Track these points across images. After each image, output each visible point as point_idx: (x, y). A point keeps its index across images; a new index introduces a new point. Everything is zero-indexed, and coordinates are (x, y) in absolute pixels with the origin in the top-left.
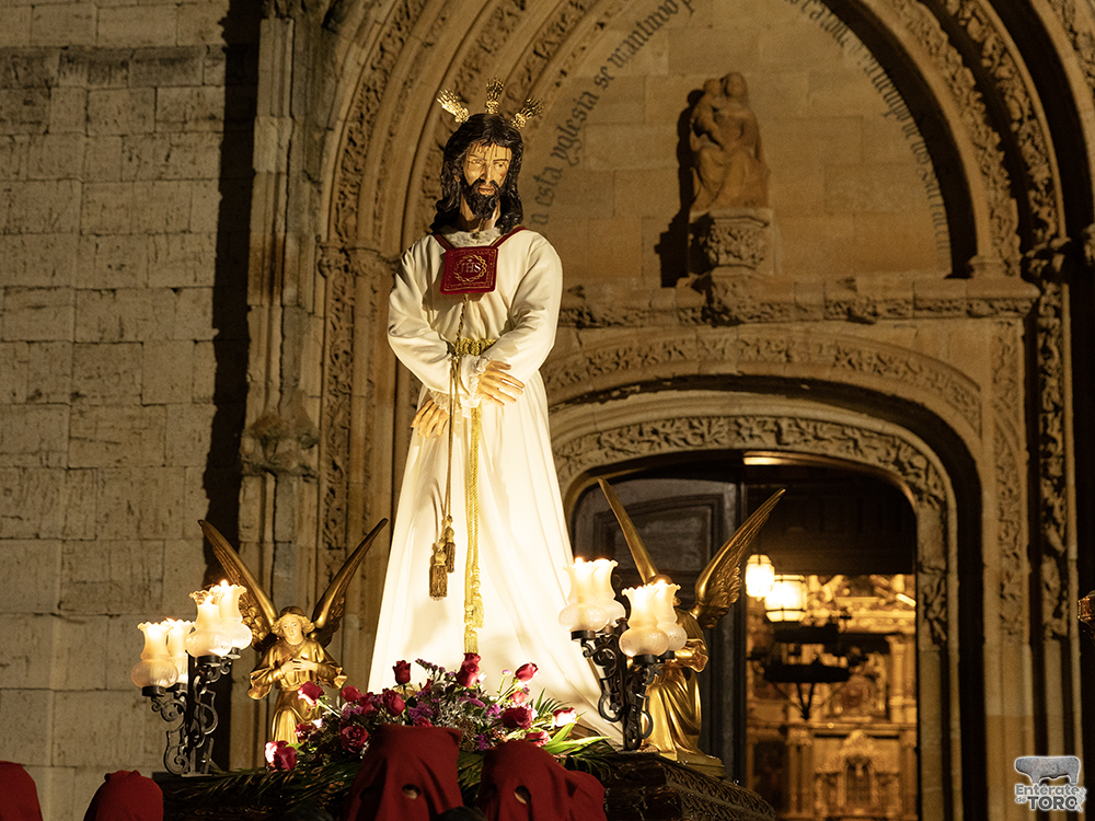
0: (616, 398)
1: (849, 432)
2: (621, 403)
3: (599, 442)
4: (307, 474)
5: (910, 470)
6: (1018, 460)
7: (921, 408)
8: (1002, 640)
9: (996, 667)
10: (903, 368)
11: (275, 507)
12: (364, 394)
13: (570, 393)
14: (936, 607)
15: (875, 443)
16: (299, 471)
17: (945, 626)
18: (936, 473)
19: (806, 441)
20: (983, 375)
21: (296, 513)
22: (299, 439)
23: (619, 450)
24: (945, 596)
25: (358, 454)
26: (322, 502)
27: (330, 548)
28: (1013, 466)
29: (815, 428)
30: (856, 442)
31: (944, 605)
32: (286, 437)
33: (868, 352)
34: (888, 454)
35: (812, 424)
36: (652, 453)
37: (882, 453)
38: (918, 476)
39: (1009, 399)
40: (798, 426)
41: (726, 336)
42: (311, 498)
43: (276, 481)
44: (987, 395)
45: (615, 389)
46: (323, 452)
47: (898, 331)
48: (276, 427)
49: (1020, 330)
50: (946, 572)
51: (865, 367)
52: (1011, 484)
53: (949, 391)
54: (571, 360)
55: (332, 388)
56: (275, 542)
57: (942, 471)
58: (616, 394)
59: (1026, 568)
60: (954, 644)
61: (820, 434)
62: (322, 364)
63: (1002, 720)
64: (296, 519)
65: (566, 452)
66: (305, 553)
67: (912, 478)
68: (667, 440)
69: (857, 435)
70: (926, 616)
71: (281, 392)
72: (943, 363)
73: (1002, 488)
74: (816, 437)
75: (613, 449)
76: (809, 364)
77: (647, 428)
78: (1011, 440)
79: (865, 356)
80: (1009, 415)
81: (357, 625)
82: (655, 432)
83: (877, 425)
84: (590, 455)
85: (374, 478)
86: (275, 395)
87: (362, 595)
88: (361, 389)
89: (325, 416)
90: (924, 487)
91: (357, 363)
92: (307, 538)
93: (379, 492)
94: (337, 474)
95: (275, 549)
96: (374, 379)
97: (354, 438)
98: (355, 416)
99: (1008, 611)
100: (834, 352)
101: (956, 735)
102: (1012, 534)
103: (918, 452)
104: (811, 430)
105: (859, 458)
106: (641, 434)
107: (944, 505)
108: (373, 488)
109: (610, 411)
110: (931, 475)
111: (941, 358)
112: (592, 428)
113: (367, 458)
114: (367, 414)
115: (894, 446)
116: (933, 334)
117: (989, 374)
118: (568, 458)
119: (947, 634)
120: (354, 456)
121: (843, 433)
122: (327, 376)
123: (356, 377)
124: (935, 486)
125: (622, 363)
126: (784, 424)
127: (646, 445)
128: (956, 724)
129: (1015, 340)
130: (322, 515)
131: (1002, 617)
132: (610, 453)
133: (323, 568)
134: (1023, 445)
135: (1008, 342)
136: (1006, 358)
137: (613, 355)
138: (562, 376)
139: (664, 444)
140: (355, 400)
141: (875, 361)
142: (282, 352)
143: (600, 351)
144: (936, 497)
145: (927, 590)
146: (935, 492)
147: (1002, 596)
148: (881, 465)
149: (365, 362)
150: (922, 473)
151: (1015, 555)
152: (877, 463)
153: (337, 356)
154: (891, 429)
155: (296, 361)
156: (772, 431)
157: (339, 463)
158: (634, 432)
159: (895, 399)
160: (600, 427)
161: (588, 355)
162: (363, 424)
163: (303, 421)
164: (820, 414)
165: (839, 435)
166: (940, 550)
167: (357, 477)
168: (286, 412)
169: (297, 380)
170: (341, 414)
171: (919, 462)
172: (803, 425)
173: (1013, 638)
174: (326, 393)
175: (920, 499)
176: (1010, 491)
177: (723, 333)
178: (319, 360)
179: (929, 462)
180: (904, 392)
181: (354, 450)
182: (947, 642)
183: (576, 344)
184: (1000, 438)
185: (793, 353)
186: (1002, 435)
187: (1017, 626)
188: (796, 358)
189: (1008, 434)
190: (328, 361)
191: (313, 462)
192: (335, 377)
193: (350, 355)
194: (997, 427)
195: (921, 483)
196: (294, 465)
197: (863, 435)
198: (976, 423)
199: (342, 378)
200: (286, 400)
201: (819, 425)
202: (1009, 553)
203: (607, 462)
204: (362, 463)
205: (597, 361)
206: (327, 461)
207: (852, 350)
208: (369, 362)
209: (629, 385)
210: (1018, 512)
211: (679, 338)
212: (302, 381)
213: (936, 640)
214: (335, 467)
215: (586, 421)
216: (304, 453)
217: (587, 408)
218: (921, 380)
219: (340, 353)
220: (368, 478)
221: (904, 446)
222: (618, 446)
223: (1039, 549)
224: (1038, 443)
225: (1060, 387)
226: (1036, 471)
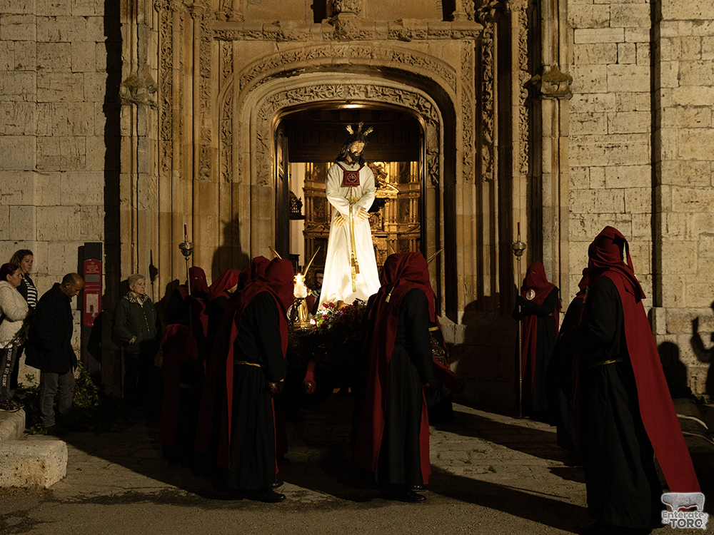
0: (294, 75)
1: (397, 92)
2: (296, 77)
3: (287, 96)
4: (152, 105)
5: (423, 109)
6: (471, 103)
7: (430, 80)
8: (463, 182)
9: (461, 194)
10: (422, 61)
11: (137, 120)
12: (178, 68)
13: (273, 72)
14: (434, 169)
15: (408, 97)
16: (148, 103)
17: (438, 177)
18: (435, 110)
19: (378, 96)
20: (457, 66)
21: (148, 122)
22: (148, 88)
23: (296, 99)
24: (438, 164)
25: (176, 96)
26: (160, 118)
27: (165, 140)
28: (470, 106)
29: (382, 90)
30: (400, 96)
31: (438, 168)
32: (142, 86)
33: (407, 54)
34: (414, 102)
35: (381, 88)
36: (310, 101)
37: (411, 102)
38: (427, 112)
39: (468, 76)
40: (375, 89)
41: (344, 46)
42: (154, 117)
43: (137, 108)
44: (459, 74)
45: (294, 70)
46: (160, 95)
47: (420, 45)
48: (136, 82)
49: (474, 46)
50: (439, 153)
51: (406, 61)
52: (468, 114)
53: (442, 72)
54: (274, 56)
55: (163, 65)
56: (138, 136)
57: (438, 109)
58: (294, 72)
59: (474, 151)
60: (442, 185)
61: (385, 93)
62: (158, 54)
63: (463, 216)
64: (148, 125)
65: (272, 100)
66: (153, 142)
67: (424, 113)
68: (317, 95)
69: (401, 93)
70: (429, 173)
71: (138, 65)
72: (440, 60)
73: (465, 116)
74: (383, 94)
75: (293, 99)
76: (381, 59)
77: (308, 90)
78: (469, 95)
79: (406, 56)
80: (468, 83)
81: (178, 175)
82: (312, 91)
83: (410, 89)
84: (283, 101)
85: (184, 108)
86: (135, 67)
87: (180, 162)
88: (177, 66)
89: (160, 78)
90: (430, 117)
91: (174, 53)
92: (153, 135)
93: (187, 115)
94: (167, 105)
95: (138, 139)
96: (183, 62)
97: (174, 89)
98: (174, 79)
99: (467, 169)
100: (392, 54)
101: (442, 224)
102: (469, 136)
103: (427, 101)
104: (381, 91)
105: (401, 104)
106: (305, 92)
107: (438, 124)
108: (184, 114)
109: (291, 81)
110: (433, 111)
111: (439, 57)
112: (283, 89)
113: (181, 99)
114: (180, 78)
115: (417, 98)
116: (437, 47)
117: (460, 65)
118: (273, 102)
119: (439, 181)
120: (174, 97)
121: (395, 92)
122: (160, 59)
123: (174, 60)
124: (434, 116)
125: (297, 58)
126: (369, 88)
127: (308, 97)
128: (442, 219)
129: (471, 50)
130: (160, 124)
131: (464, 172)
132: (292, 101)
133: (161, 149)
134: (474, 97)
135: (468, 50)
136: (467, 58)
137: (293, 54)
138: (270, 64)
139: (315, 97)
140: (174, 71)
141: (410, 58)
142: (138, 46)
143: (287, 52)
144: (434, 121)
145: (430, 162)
146: (434, 119)
147: (464, 163)
148: (411, 107)
149: (178, 53)
150: (429, 110)
151: (470, 145)
152: (409, 106)
153: (165, 50)
154: (415, 90)
155: (145, 50)
156: (363, 91)
157: (167, 100)
158: (303, 91)
159: (419, 75)
160: (287, 88)
161: (281, 54)
162: (178, 82)
163: (150, 80)
164: (385, 84)
165: (393, 93)
166: (436, 145)
167: (176, 107)
168: (141, 75)
169: (146, 60)
170: (167, 79)
171: (428, 105)
172: (377, 88)
173: (469, 181)
174: (160, 67)
175: (428, 122)
176: (468, 117)
177: (343, 45)
178: (156, 52)
179: (432, 105)
180: (423, 73)
181: (174, 94)
182: (438, 184)
183: (276, 49)
184: (464, 94)
185: (374, 54)
186: (465, 92)
187: (470, 176)
188: (375, 57)
189: (468, 92)
190: (160, 52)
191: (155, 100)
192: (164, 60)
193: (171, 49)
194: (463, 89)
195: (428, 115)
196: (146, 100)
197: (403, 93)
198: (454, 87)
199: (167, 60)
200: (140, 69)
201: (384, 89)
202: (467, 144)
203: (290, 105)
204: (178, 101)
205: (286, 57)
206: (162, 100)
207: (400, 53)
208: (180, 53)
209: (300, 68)
210: (471, 126)
211: (323, 47)
212: (148, 61)
213: (433, 183)
214: (166, 102)
215: (281, 86)
216: (151, 95)
217: (281, 79)
218: (430, 67)
219: (166, 48)
220: (181, 108)
221: (421, 98)
222: (295, 97)
223: (480, 142)
224: (481, 95)
225: (492, 69)
226: (480, 107)
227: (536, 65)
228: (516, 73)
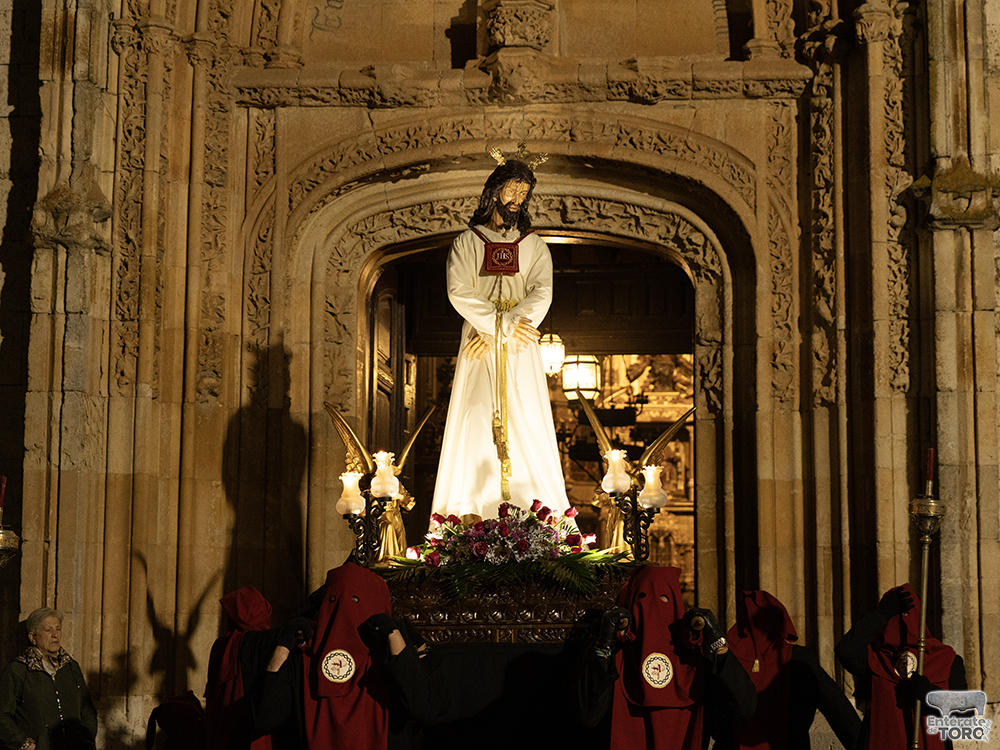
0: (407, 177)
1: (630, 210)
2: (412, 182)
3: (391, 220)
4: (99, 247)
5: (688, 247)
6: (790, 233)
7: (699, 185)
8: (774, 407)
9: (768, 434)
10: (682, 147)
11: (66, 278)
12: (157, 169)
13: (361, 171)
14: (712, 377)
15: (656, 220)
16: (90, 243)
17: (721, 395)
18: (714, 249)
19: (589, 219)
20: (758, 154)
21: (88, 284)
22: (90, 212)
23: (411, 228)
24: (721, 366)
25: (151, 228)
26: (116, 275)
27: (123, 319)
28: (786, 242)
29: (599, 207)
30: (637, 219)
31: (720, 375)
32: (77, 210)
33: (649, 131)
34: (668, 231)
35: (595, 203)
36: (443, 231)
37: (662, 230)
38: (696, 252)
39: (782, 177)
40: (582, 204)
41: (513, 115)
42: (103, 270)
43: (67, 253)
44: (763, 173)
45: (406, 167)
46: (116, 225)
47: (677, 111)
48: (66, 200)
49: (795, 111)
50: (722, 343)
51: (646, 146)
52: (783, 259)
53: (726, 169)
54: (362, 139)
55: (125, 163)
56: (67, 313)
57: (719, 247)
58: (407, 172)
59: (797, 339)
60: (729, 412)
61: (604, 212)
62: (115, 140)
63: (773, 483)
64: (88, 290)
65: (359, 230)
66: (98, 323)
67: (690, 255)
68: (457, 218)
69: (639, 213)
70: (702, 386)
71: (72, 165)
72: (721, 142)
73: (775, 262)
74: (600, 215)
75: (406, 227)
76: (593, 143)
77: (438, 207)
78: (784, 217)
79: (646, 135)
80: (783, 192)
81: (150, 394)
82: (446, 211)
83: (658, 203)
84: (383, 232)
85: (170, 252)
86: (67, 169)
87: (156, 365)
88: (154, 164)
89: (118, 191)
90: (702, 263)
91: (150, 138)
92: (100, 309)
93: (174, 266)
94: (130, 247)
95: (66, 319)
96: (169, 155)
97: (147, 212)
98: (148, 191)
99: (781, 378)
100: (616, 132)
101: (730, 499)
102: (785, 306)
103: (697, 229)
104: (595, 208)
105: (641, 236)
106: (432, 213)
107: (721, 280)
108: (168, 260)
109: (401, 189)
110: (709, 251)
111: (718, 137)
112: (384, 206)
113: (160, 232)
114: (161, 189)
115: (673, 224)
116: (716, 116)
117: (764, 151)
118: (361, 235)
119: (722, 403)
120: (147, 229)
121: (625, 212)
122: (120, 152)
123: (149, 154)
124: (712, 262)
125: (413, 143)
126: (569, 202)
127: (437, 224)
128: (730, 488)
129: (789, 120)
130: (115, 288)
131: (773, 385)
132: (403, 231)
133: (116, 339)
134: (796, 221)
135: (783, 121)
136: (780, 137)
137: (404, 134)
138: (354, 154)
139: (453, 222)
140: (148, 175)
141: (655, 140)
142: (73, 126)
143: (390, 130)
144: (713, 272)
145: (704, 361)
146: (712, 267)
147: (774, 366)
148: (662, 242)
149: (158, 138)
150: (700, 249)
151: (787, 326)
152: (658, 240)
153: (130, 132)
154: (670, 206)
155: (88, 135)
156: (558, 210)
157: (132, 237)
158: (426, 211)
159: (674, 176)
160: (393, 205)
161: (378, 134)
162: (155, 198)
163: (95, 195)
164: (604, 193)
165: (622, 213)
166: (717, 325)
167: (150, 251)
168: (77, 186)
169: (88, 154)
170: (133, 191)
171: (697, 239)
172: (587, 203)
173: (784, 405)
174: (119, 168)
175: (698, 275)
176: (783, 265)
177: (510, 113)
178: (112, 136)
179: (706, 238)
180: (683, 170)
181: (146, 223)
182: (722, 410)
183: (368, 123)
184: (774, 214)
185: (577, 132)
186: (776, 211)
187: (788, 394)
188: (580, 138)
189: (782, 211)
190: (121, 137)
191: (107, 236)
192: (128, 152)
193: (143, 131)
194: (772, 204)
195: (699, 259)
196: (86, 237)
197: (645, 214)
198: (752, 201)
199: (134, 153)
200: (77, 173)
201: (602, 203)
202: (781, 324)
203: (400, 239)
204: (155, 236)
205: (388, 140)
206: (120, 235)
207: (633, 130)
208: (162, 138)
209: (419, 163)
210: (790, 285)
211: (467, 118)
212: (94, 157)
213: (712, 408)
214: (129, 241)
215: (378, 200)
216: (97, 227)
217: (380, 187)
218: (699, 158)
219: (133, 128)
220: (161, 250)
221: (683, 223)
222: (410, 224)
223: (810, 320)
224: (810, 218)
225: (832, 163)
226: (808, 245)
227: (920, 157)
228: (878, 172)
